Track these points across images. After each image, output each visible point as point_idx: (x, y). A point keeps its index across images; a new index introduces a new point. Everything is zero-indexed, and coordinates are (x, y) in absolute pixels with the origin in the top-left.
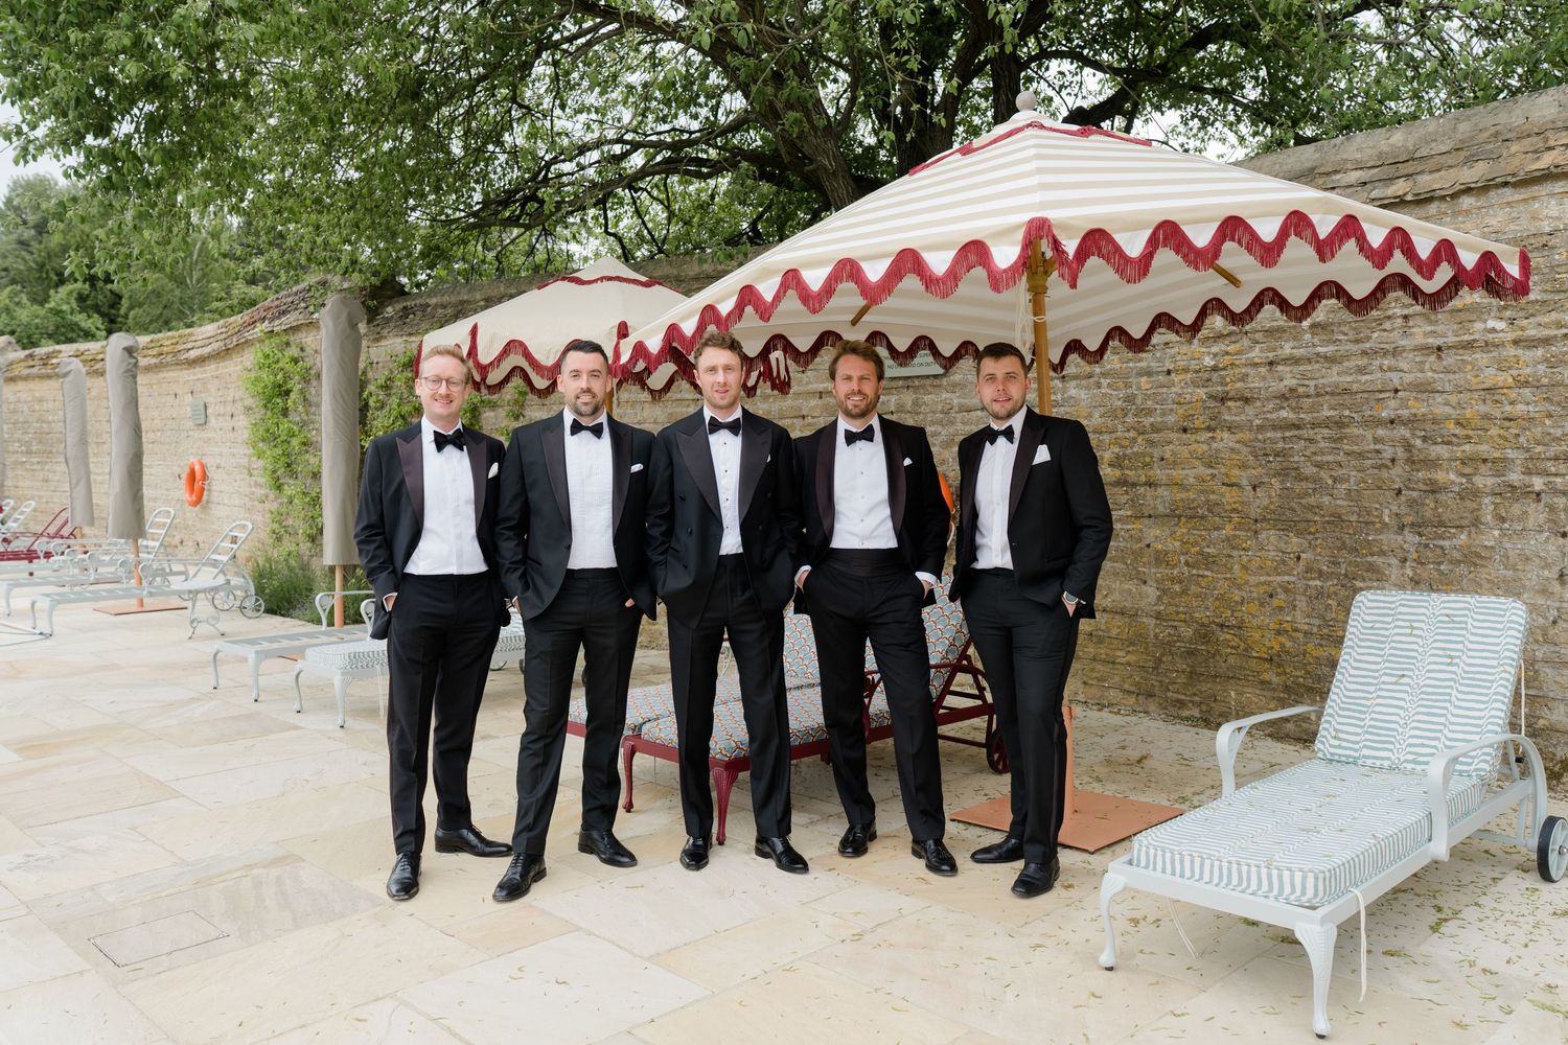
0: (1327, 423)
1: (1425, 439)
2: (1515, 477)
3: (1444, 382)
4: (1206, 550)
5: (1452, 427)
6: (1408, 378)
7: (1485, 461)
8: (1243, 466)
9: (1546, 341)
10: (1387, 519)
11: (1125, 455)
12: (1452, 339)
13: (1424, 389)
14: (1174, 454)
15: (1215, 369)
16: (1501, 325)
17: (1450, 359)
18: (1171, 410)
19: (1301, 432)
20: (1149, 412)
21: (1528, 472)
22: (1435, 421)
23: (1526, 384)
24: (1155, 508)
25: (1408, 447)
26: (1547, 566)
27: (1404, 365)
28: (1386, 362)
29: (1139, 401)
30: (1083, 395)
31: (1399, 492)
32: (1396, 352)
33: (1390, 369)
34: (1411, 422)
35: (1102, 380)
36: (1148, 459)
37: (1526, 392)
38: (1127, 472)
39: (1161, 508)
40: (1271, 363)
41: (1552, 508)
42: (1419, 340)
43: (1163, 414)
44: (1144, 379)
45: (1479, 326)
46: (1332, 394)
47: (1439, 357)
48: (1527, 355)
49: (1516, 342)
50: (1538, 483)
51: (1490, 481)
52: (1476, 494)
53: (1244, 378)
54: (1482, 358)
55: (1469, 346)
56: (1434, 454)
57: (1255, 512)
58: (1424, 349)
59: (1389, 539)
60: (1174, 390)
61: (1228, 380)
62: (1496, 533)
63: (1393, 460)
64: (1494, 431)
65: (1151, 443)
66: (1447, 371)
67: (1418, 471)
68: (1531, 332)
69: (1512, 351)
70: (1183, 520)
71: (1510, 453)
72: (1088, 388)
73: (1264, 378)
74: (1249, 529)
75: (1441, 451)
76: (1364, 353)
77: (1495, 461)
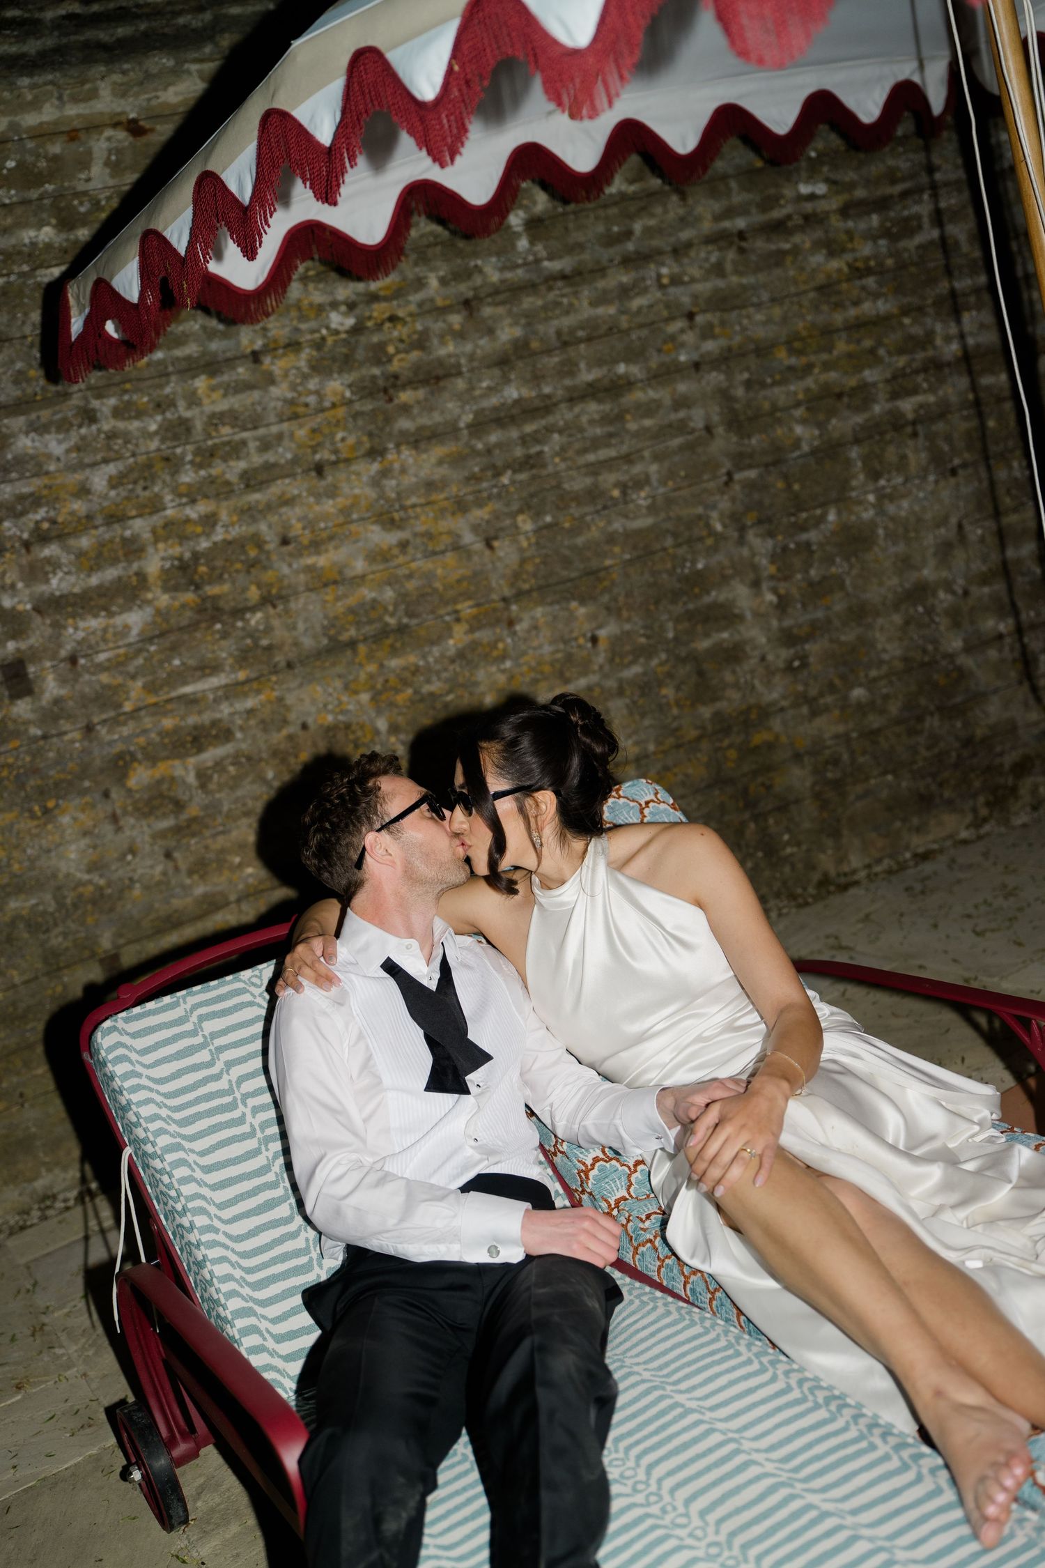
0: (593, 391)
1: (750, 383)
3: (761, 286)
4: (426, 689)
5: (783, 355)
6: (704, 288)
7: (839, 396)
8: (461, 507)
9: (882, 204)
10: (719, 527)
11: (196, 556)
12: (759, 217)
13: (731, 303)
14: (310, 524)
16: (821, 189)
17: (759, 251)
18: (280, 437)
19: (550, 419)
20: (235, 450)
21: (895, 396)
22: (759, 352)
23: (869, 271)
24: (296, 644)
25: (728, 402)
28: (664, 271)
29: (201, 430)
30: (55, 445)
31: (731, 476)
32: (678, 251)
33: (676, 281)
34: (725, 360)
35: (95, 404)
36: (253, 553)
37: (871, 282)
38: (212, 590)
39: (308, 642)
40: (468, 305)
41: (932, 439)
42: (707, 226)
43: (265, 446)
44: (202, 382)
45: (789, 192)
46: (589, 339)
47: (742, 251)
48: (861, 227)
49: (844, 212)
50: (908, 410)
51: (851, 423)
52: (836, 447)
53: (421, 342)
54: (805, 242)
55: (778, 228)
56: (766, 406)
57: (500, 586)
58: (717, 239)
59: (729, 555)
60: (275, 391)
61: (391, 350)
62: (871, 498)
63: (708, 429)
65: (250, 513)
66: (758, 269)
67: (749, 437)
68: (860, 193)
69: (841, 224)
70: (362, 649)
71: (870, 375)
72: (63, 426)
73: (461, 336)
74: (498, 621)
75: (779, 394)
77: (854, 391)
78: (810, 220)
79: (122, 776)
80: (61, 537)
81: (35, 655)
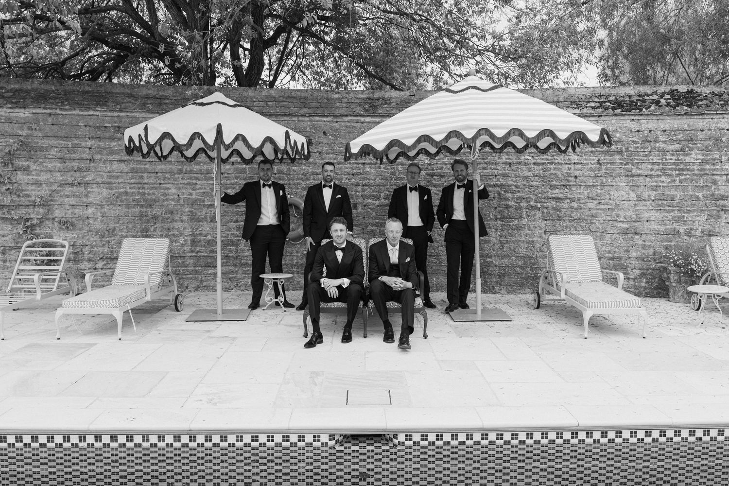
1: (505, 191)
2: (532, 203)
3: (512, 174)
5: (514, 188)
6: (500, 172)
7: (524, 198)
9: (543, 164)
10: (491, 217)
12: (515, 161)
13: (505, 176)
15: (430, 164)
16: (530, 158)
17: (514, 167)
21: (536, 202)
22: (509, 186)
23: (537, 176)
25: (499, 194)
26: (541, 229)
27: (499, 168)
28: (492, 167)
29: (397, 174)
30: (373, 170)
31: (496, 208)
32: (496, 164)
33: (494, 169)
34: (501, 186)
41: (543, 212)
42: (504, 160)
44: (400, 166)
45: (523, 157)
47: (510, 166)
48: (537, 168)
49: (534, 163)
50: (539, 205)
51: (525, 205)
52: (521, 208)
53: (441, 168)
54: (524, 168)
55: (519, 163)
56: (507, 196)
58: (505, 163)
59: (492, 223)
61: (435, 169)
62: (527, 220)
63: (494, 198)
64: (527, 190)
66: (513, 170)
67: (502, 201)
68: (539, 161)
69: (533, 166)
71: (532, 196)
75: (510, 195)
76: (485, 163)
77: (527, 199)
78: (525, 164)
79: (367, 227)
80: (369, 186)
81: (359, 203)
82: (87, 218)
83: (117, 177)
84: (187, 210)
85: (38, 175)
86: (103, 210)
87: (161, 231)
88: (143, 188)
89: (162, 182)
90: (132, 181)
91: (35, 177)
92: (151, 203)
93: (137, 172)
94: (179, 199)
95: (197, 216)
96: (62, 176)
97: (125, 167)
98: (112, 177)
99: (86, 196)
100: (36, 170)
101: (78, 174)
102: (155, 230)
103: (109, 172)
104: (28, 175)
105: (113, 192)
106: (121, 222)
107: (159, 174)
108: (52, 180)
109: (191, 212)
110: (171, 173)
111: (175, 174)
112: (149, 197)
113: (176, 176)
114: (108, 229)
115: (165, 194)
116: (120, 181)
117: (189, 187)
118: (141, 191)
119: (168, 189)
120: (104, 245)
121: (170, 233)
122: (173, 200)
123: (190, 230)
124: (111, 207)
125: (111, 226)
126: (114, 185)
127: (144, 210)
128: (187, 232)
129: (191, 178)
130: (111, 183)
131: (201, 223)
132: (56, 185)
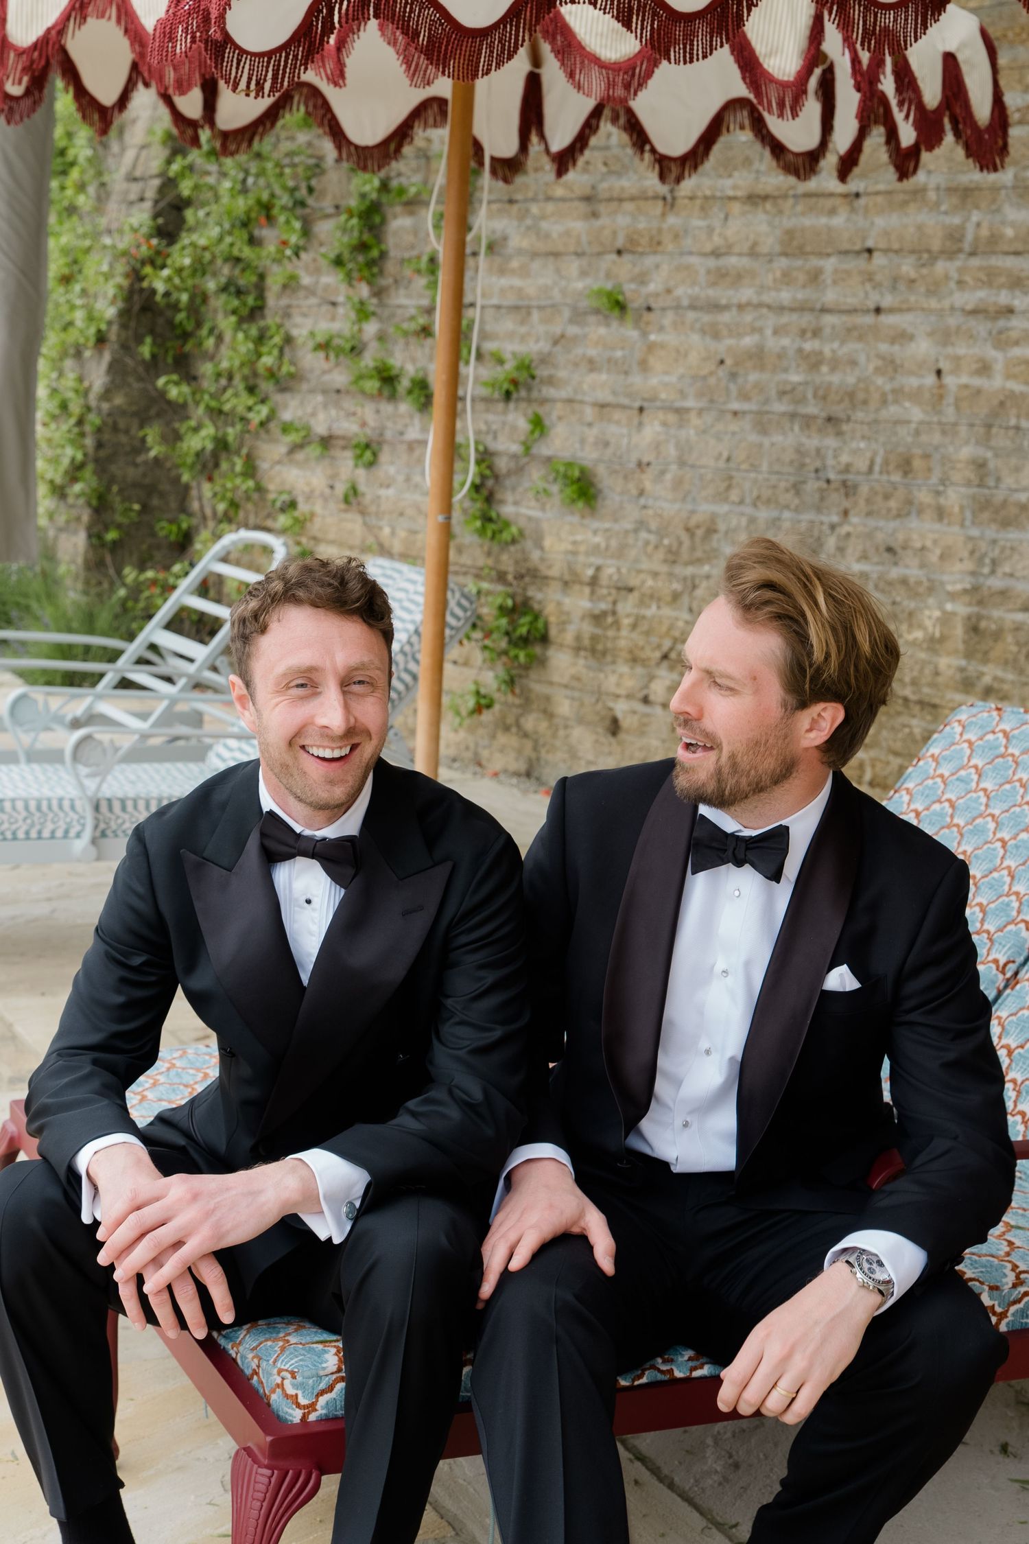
82: (640, 464)
83: (738, 278)
84: (966, 452)
85: (524, 272)
86: (683, 434)
87: (864, 557)
88: (816, 333)
89: (887, 301)
90: (785, 296)
91: (517, 282)
92: (838, 410)
93: (801, 252)
94: (939, 396)
95: (999, 495)
96: (583, 274)
97: (764, 228)
98: (720, 276)
99: (644, 365)
100: (520, 252)
101: (625, 268)
102: (841, 550)
103: (716, 254)
104: (502, 272)
105: (722, 347)
106: (734, 496)
107: (879, 260)
108: (556, 294)
109: (980, 466)
110: (924, 254)
111: (934, 258)
112: (835, 379)
113: (941, 266)
114: (693, 522)
115: (891, 366)
116: (746, 294)
117: (981, 327)
118: (808, 346)
119: (903, 337)
120: (676, 597)
121: (895, 573)
122: (915, 396)
123: (969, 565)
124: (709, 418)
125: (706, 509)
126: (726, 317)
127: (812, 442)
128: (956, 577)
129: (990, 278)
130: (716, 307)
131: (1013, 535)
132: (567, 313)
